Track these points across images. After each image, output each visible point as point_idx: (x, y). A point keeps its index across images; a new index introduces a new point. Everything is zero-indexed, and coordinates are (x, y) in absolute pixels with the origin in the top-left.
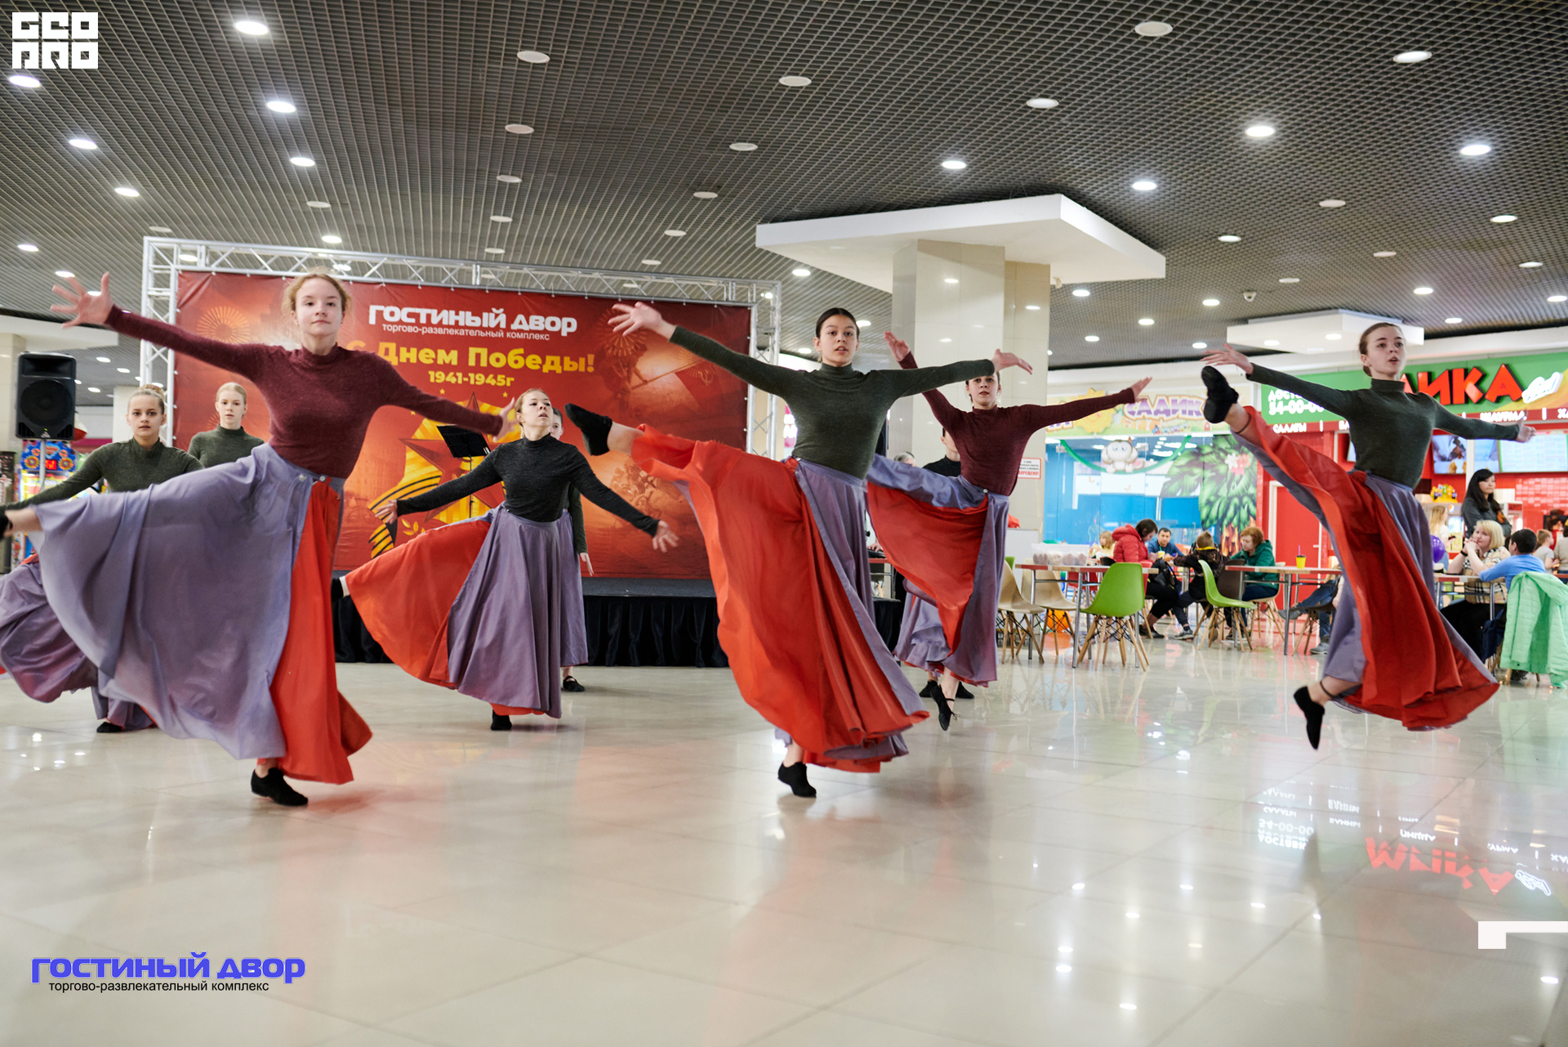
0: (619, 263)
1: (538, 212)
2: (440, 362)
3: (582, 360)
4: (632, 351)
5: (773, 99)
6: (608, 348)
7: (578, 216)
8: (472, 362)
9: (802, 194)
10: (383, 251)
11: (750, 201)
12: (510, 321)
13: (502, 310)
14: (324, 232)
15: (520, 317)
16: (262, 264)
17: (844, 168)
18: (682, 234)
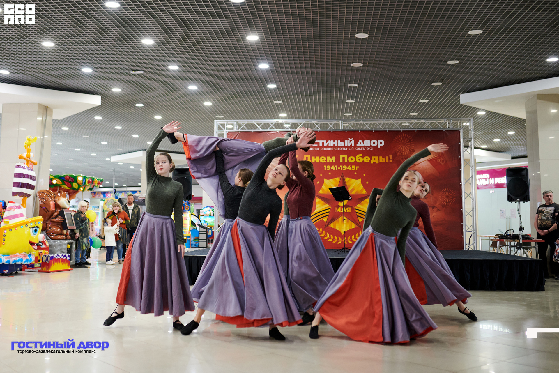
0: (400, 115)
1: (365, 97)
2: (328, 161)
3: (387, 157)
4: (408, 152)
5: (466, 41)
6: (398, 152)
7: (382, 97)
8: (341, 161)
9: (480, 80)
10: (303, 118)
11: (457, 84)
12: (356, 143)
13: (352, 139)
14: (280, 112)
15: (360, 141)
16: (257, 127)
17: (499, 66)
18: (427, 101)
